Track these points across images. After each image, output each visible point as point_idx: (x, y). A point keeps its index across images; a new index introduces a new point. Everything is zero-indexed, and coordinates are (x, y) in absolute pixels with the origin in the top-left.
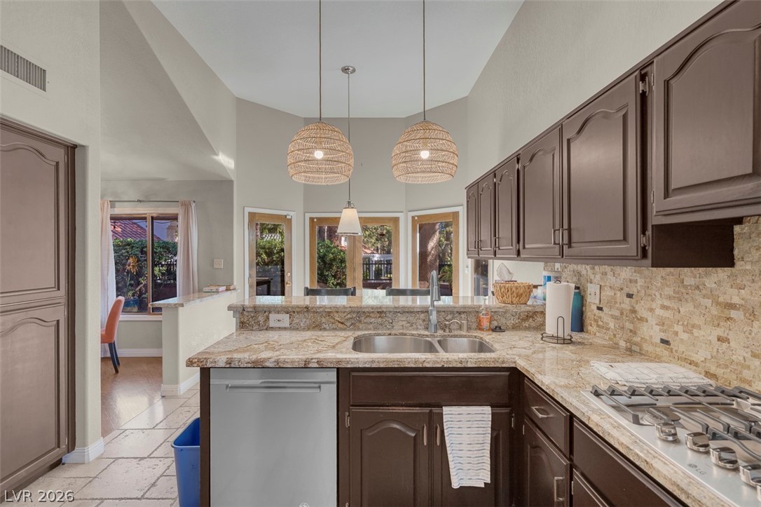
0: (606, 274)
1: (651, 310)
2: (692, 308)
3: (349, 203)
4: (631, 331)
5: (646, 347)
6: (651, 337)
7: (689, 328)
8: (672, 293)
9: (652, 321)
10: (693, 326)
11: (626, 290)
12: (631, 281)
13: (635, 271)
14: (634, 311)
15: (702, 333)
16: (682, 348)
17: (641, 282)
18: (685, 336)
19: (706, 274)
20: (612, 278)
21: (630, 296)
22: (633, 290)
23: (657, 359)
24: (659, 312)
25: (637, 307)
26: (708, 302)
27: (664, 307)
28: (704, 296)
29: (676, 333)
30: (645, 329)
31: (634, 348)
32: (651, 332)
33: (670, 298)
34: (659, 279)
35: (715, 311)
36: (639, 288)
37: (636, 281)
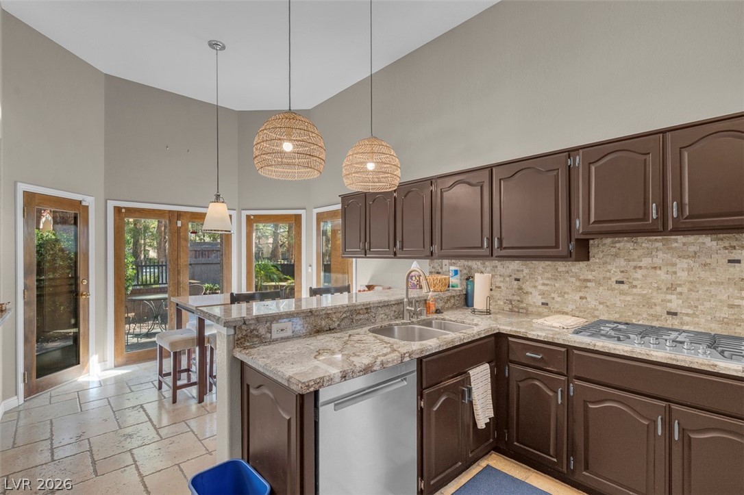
0: (496, 267)
1: (535, 287)
2: (564, 284)
3: (218, 196)
4: (518, 301)
5: (530, 309)
6: (534, 302)
7: (562, 294)
8: (550, 276)
9: (535, 293)
10: (565, 293)
11: (514, 276)
12: (518, 271)
13: (522, 265)
14: (520, 289)
15: (570, 296)
16: (557, 306)
17: (526, 271)
18: (559, 299)
19: (573, 265)
20: (502, 269)
21: (518, 280)
22: (520, 276)
23: (540, 315)
24: (540, 287)
25: (523, 286)
26: (574, 280)
27: (544, 284)
28: (571, 277)
29: (553, 298)
30: (530, 299)
31: (521, 311)
32: (535, 299)
33: (548, 279)
34: (541, 269)
35: (578, 284)
36: (525, 275)
37: (522, 271)
